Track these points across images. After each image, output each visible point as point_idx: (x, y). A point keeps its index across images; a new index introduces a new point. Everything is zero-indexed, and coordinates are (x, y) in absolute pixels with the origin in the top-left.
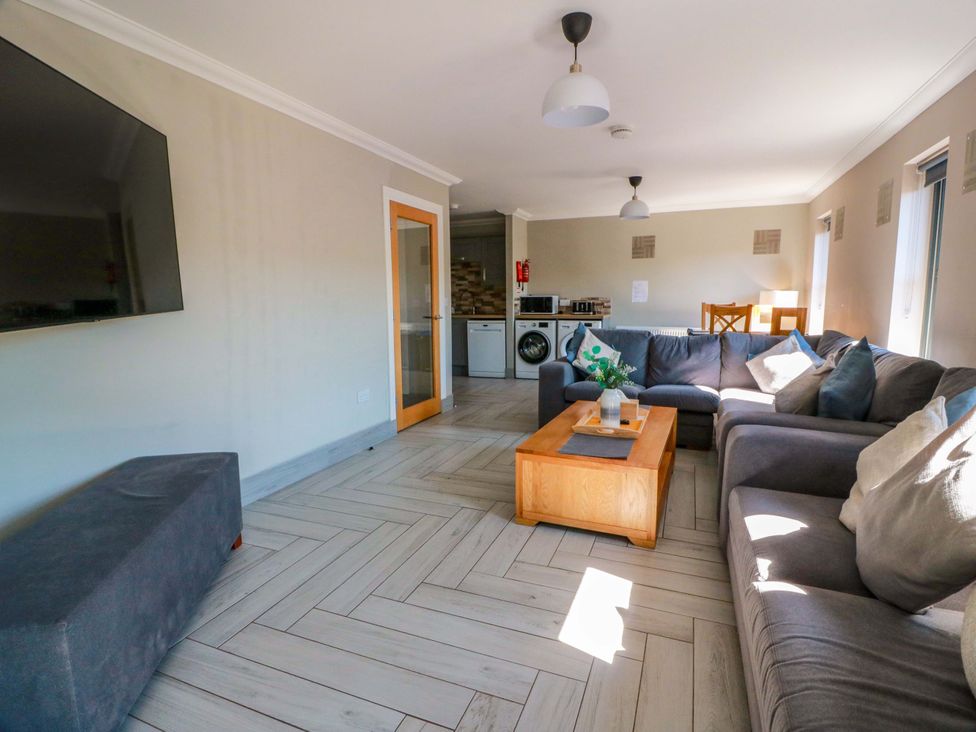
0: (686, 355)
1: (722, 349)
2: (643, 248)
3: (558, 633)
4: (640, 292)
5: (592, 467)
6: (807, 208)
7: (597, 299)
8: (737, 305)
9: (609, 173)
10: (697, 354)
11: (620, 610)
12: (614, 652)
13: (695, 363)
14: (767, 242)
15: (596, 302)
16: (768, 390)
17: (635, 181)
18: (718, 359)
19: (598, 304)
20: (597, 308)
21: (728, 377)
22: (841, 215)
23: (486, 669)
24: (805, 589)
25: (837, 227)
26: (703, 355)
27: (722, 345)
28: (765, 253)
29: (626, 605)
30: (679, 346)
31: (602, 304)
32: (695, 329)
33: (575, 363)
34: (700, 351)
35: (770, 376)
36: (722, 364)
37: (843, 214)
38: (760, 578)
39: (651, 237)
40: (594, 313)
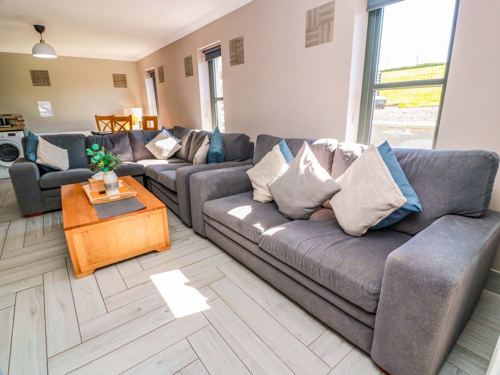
0: (112, 146)
1: (130, 140)
2: (41, 78)
3: (173, 315)
4: (44, 109)
5: (127, 221)
6: (137, 64)
7: (11, 115)
8: (115, 116)
9: (18, 18)
10: (118, 145)
11: (186, 284)
12: (205, 303)
13: (118, 149)
14: (120, 81)
15: (10, 117)
16: (161, 158)
17: (40, 29)
18: (130, 146)
19: (12, 119)
20: (12, 122)
21: (138, 155)
22: (161, 71)
23: (160, 363)
24: (282, 227)
25: (159, 76)
26: (122, 144)
27: (130, 138)
28: (120, 87)
29: (188, 281)
30: (106, 141)
31: (16, 119)
32: (95, 131)
33: (38, 161)
34: (119, 142)
35: (160, 150)
36: (132, 148)
37: (162, 70)
38: (262, 232)
39: (45, 71)
40: (12, 126)
